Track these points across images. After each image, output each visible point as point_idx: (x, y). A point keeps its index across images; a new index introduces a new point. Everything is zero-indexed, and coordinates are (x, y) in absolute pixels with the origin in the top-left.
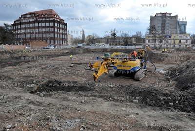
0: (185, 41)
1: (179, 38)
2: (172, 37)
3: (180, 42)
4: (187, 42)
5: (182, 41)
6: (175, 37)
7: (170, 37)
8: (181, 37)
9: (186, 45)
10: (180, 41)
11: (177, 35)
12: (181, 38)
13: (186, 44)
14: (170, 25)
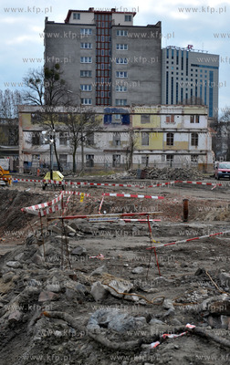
0: (187, 138)
1: (164, 125)
2: (136, 121)
3: (170, 141)
4: (195, 142)
5: (177, 137)
6: (145, 117)
7: (126, 119)
8: (171, 118)
9: (194, 156)
10: (170, 135)
11: (154, 109)
12: (170, 126)
13: (192, 148)
14: (133, 66)
